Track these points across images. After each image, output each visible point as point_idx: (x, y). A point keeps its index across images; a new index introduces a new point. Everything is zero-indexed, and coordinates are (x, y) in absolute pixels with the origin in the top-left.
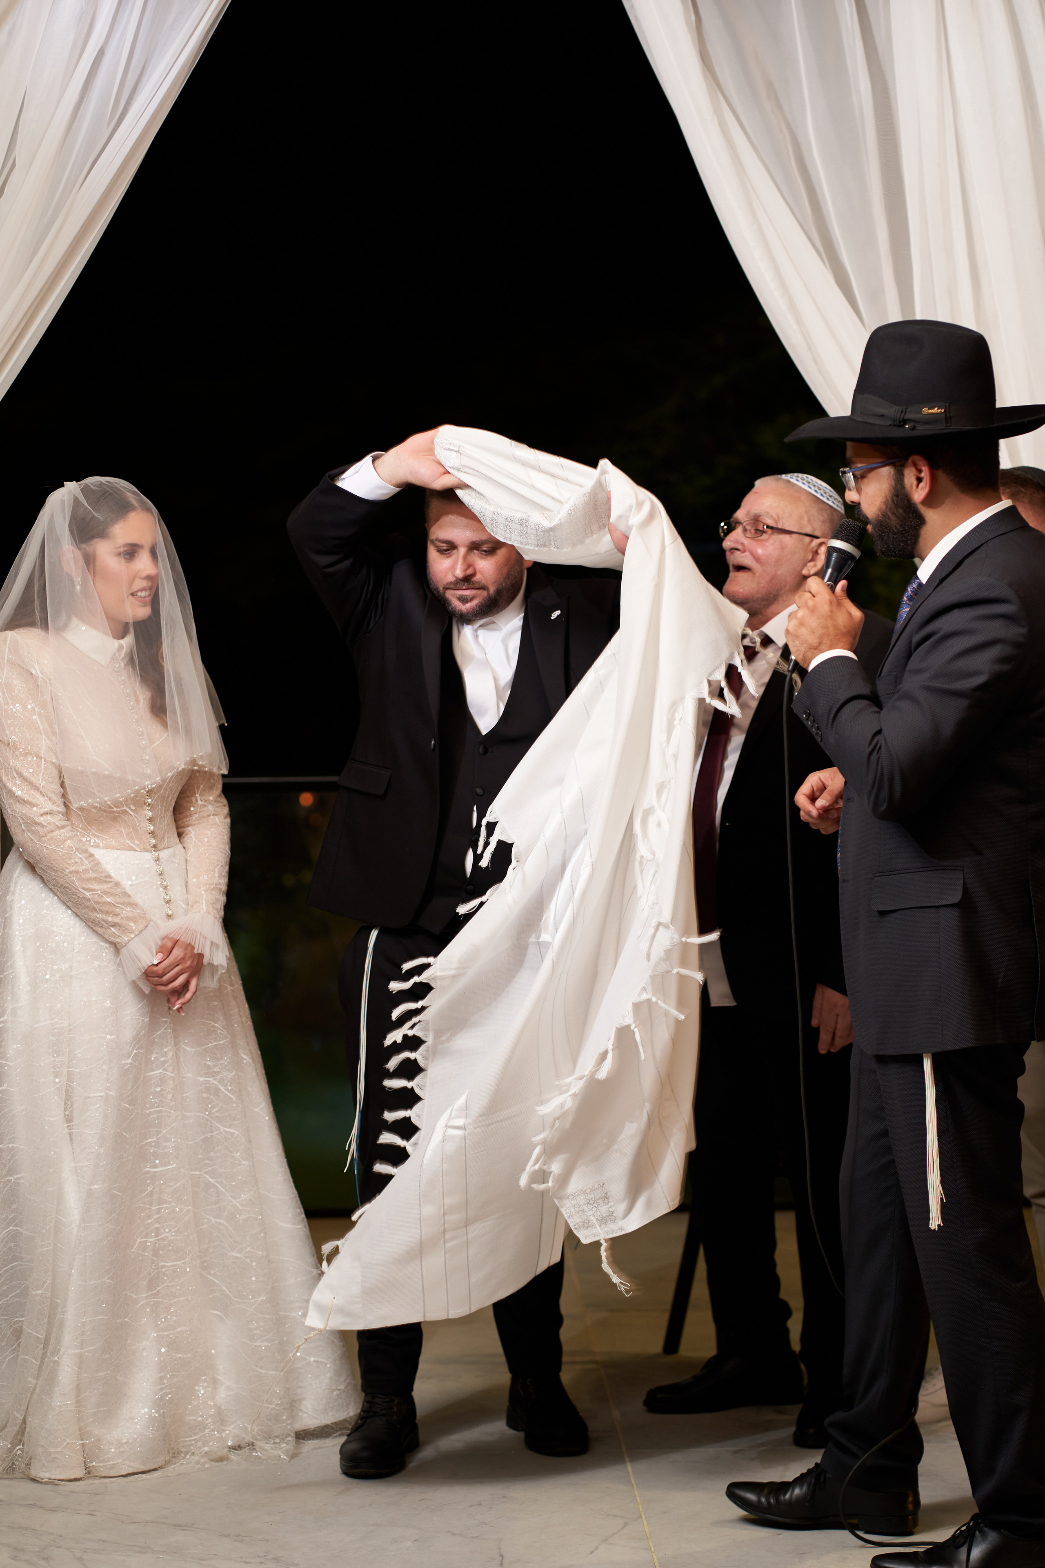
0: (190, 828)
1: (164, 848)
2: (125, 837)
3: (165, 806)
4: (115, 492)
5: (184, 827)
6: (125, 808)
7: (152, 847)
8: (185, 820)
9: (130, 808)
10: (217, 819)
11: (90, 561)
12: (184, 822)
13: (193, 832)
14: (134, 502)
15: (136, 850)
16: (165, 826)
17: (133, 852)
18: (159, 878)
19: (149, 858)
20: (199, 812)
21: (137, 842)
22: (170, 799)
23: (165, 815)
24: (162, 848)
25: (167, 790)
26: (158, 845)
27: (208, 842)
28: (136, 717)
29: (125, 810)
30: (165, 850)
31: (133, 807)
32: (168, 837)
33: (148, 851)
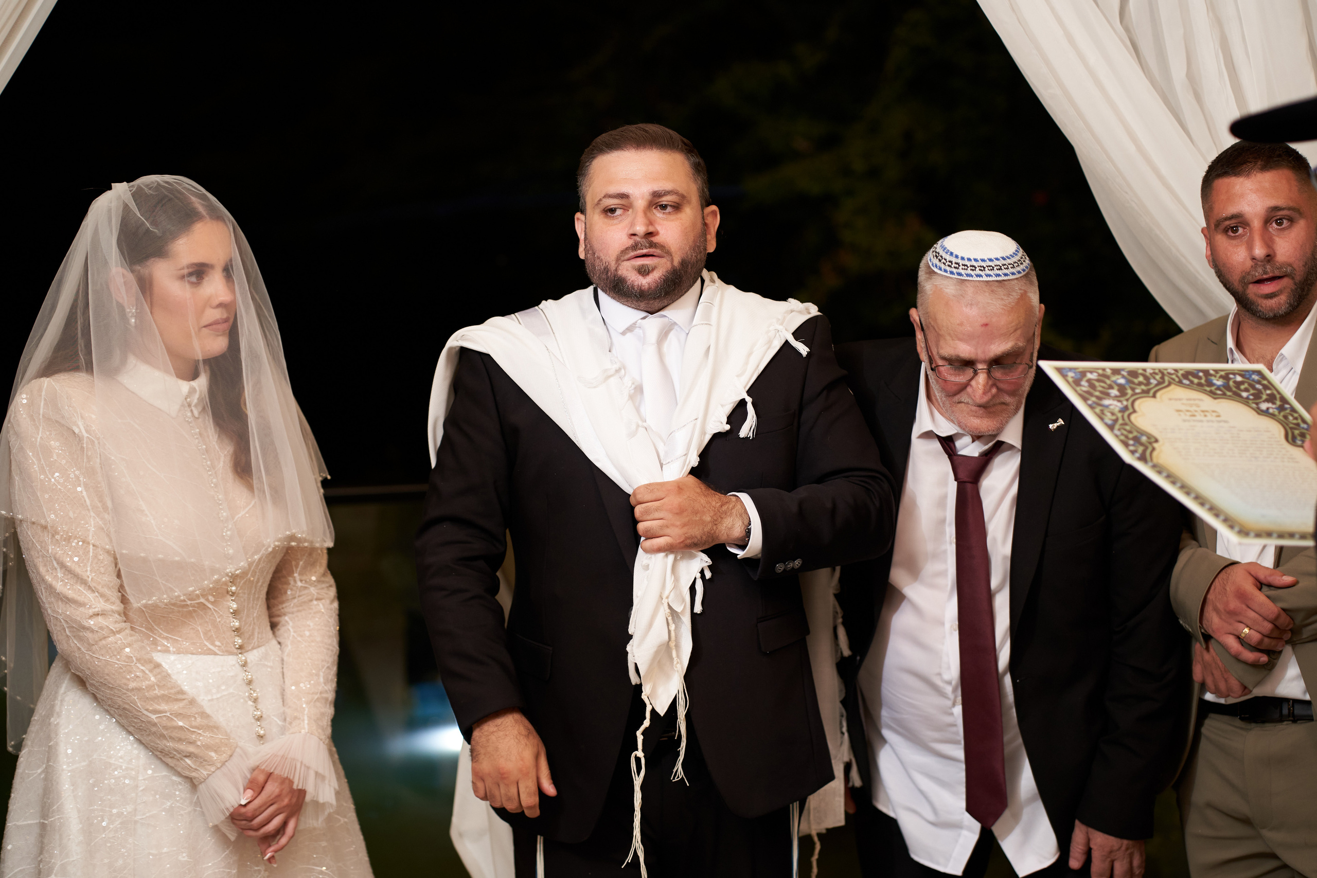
0: (286, 618)
1: (253, 648)
2: (202, 637)
3: (255, 593)
4: (176, 197)
5: (279, 616)
6: (202, 600)
7: (237, 648)
8: (280, 607)
9: (207, 600)
10: (321, 606)
11: (145, 286)
12: (280, 610)
13: (291, 624)
14: (201, 209)
15: (216, 654)
16: (254, 619)
17: (212, 657)
18: (247, 688)
19: (234, 662)
20: (299, 596)
21: (218, 643)
22: (260, 584)
23: (254, 605)
24: (250, 648)
25: (256, 572)
26: (245, 645)
27: (310, 636)
28: (214, 480)
29: (202, 603)
30: (255, 651)
31: (211, 598)
32: (259, 633)
33: (231, 653)
